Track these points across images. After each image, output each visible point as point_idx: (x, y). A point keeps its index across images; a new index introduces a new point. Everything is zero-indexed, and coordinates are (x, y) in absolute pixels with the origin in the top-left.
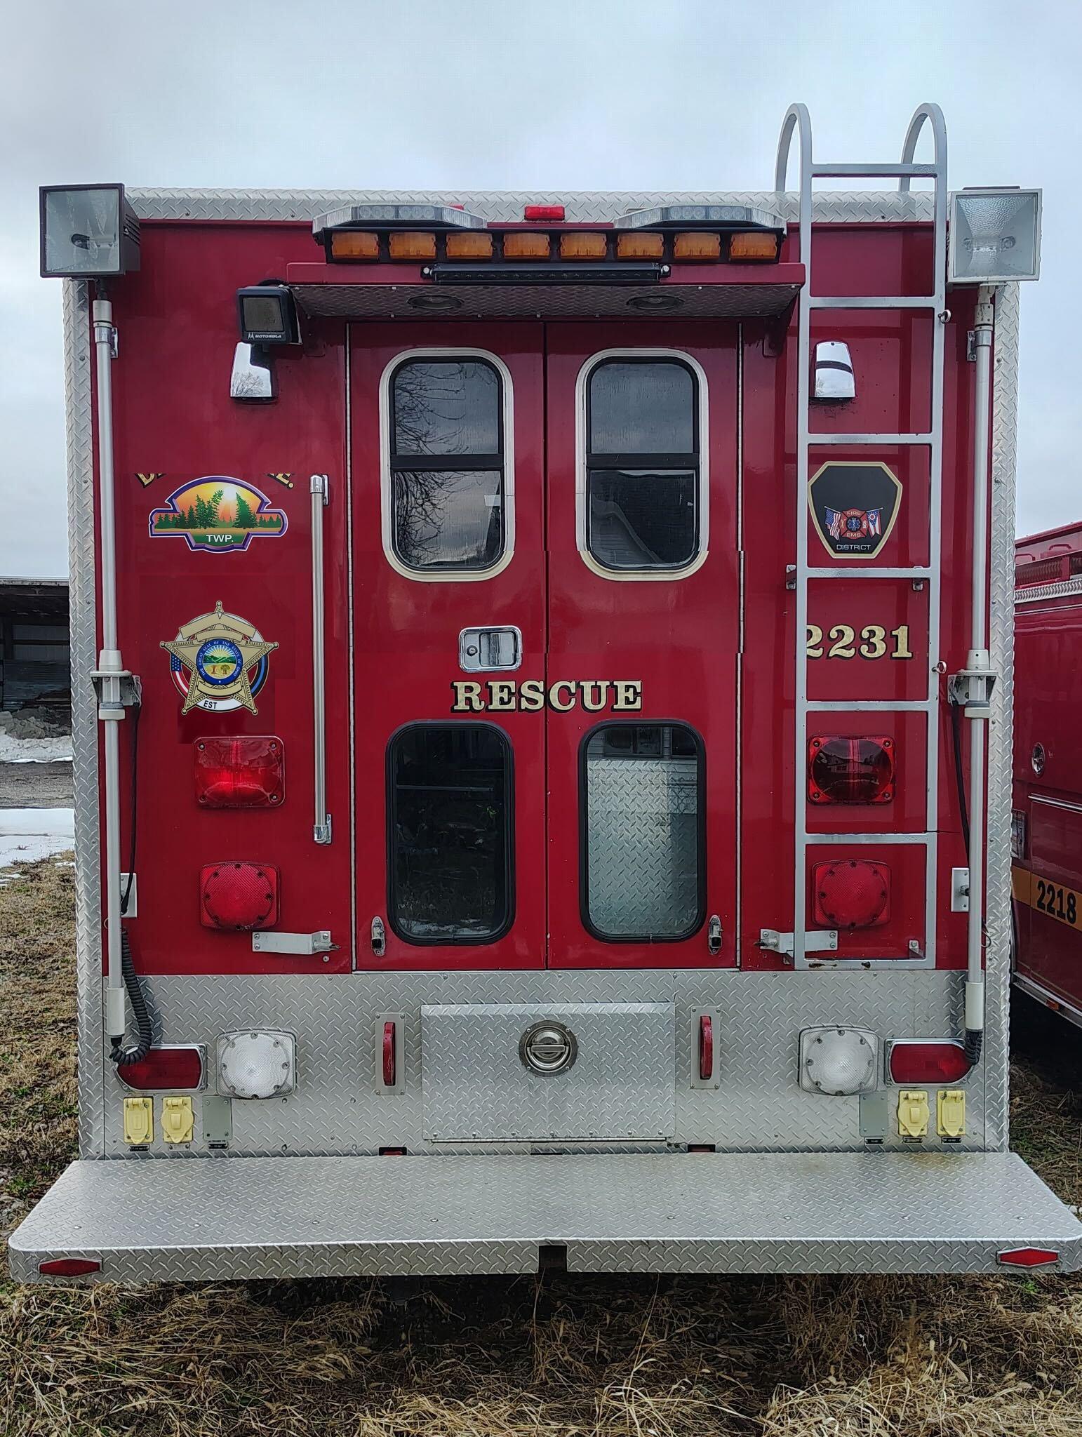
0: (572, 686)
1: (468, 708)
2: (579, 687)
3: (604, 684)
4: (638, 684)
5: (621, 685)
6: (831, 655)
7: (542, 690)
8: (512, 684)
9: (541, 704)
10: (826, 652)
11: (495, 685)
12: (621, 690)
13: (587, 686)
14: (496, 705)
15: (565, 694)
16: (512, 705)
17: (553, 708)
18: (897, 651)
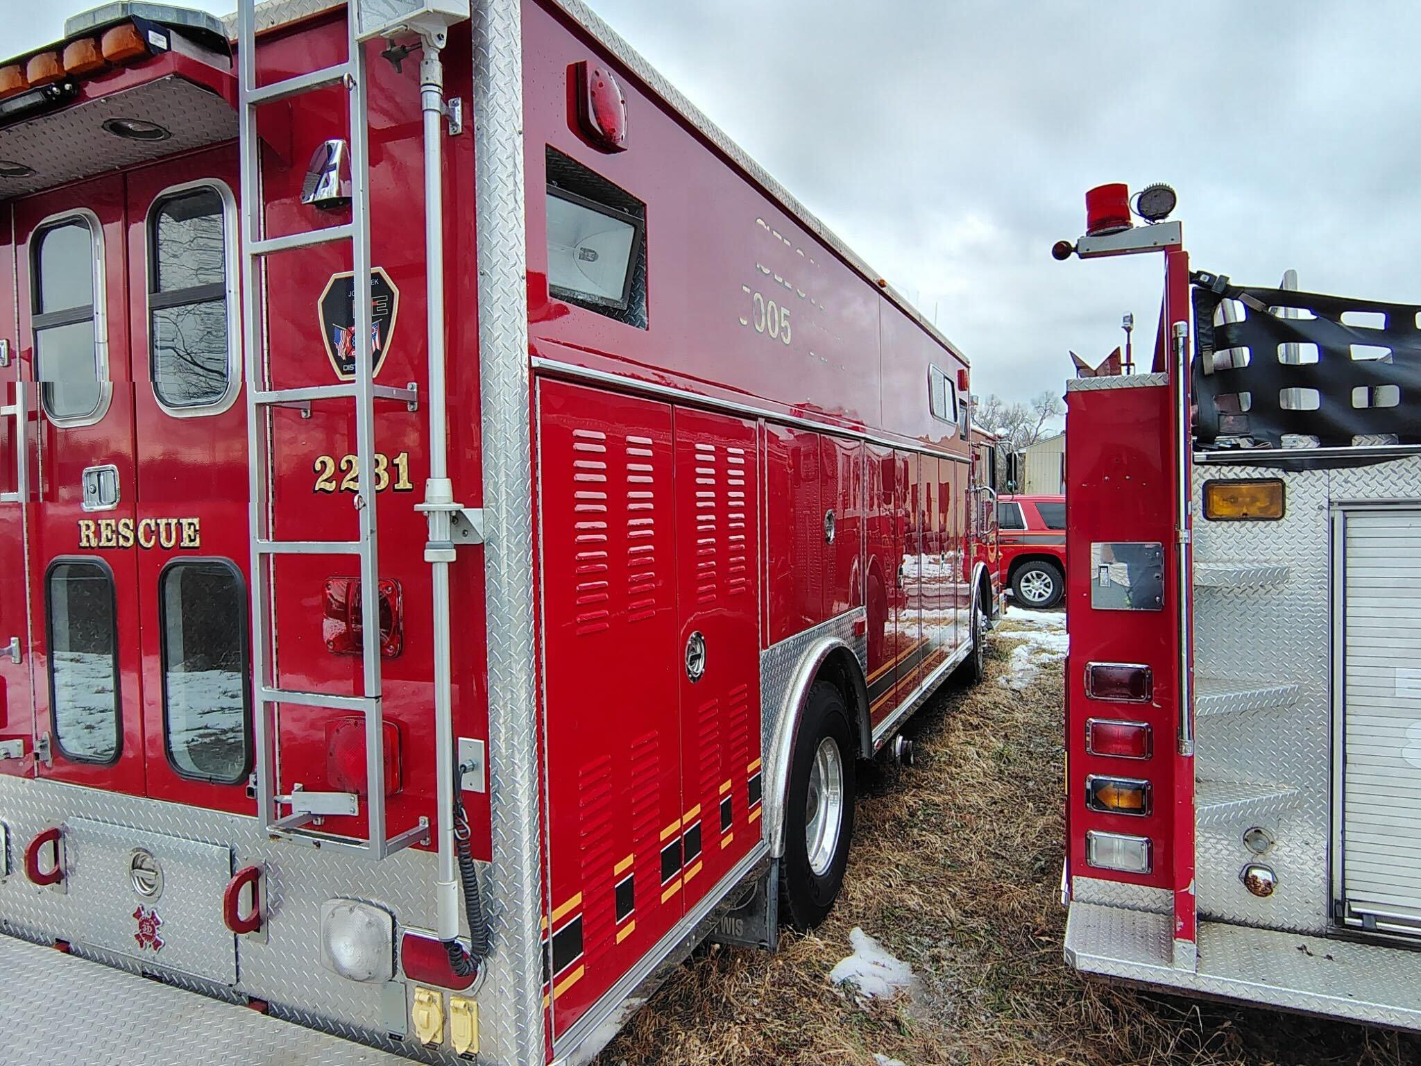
0: (152, 523)
1: (88, 545)
2: (158, 525)
3: (174, 521)
4: (196, 521)
5: (184, 522)
6: (342, 489)
7: (131, 527)
8: (113, 522)
9: (131, 542)
10: (339, 484)
11: (103, 523)
12: (186, 527)
13: (162, 522)
14: (104, 543)
15: (149, 534)
16: (113, 543)
17: (141, 545)
18: (398, 482)
